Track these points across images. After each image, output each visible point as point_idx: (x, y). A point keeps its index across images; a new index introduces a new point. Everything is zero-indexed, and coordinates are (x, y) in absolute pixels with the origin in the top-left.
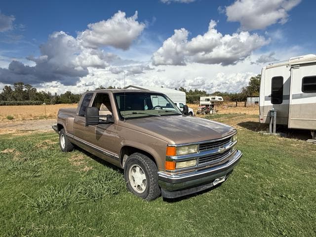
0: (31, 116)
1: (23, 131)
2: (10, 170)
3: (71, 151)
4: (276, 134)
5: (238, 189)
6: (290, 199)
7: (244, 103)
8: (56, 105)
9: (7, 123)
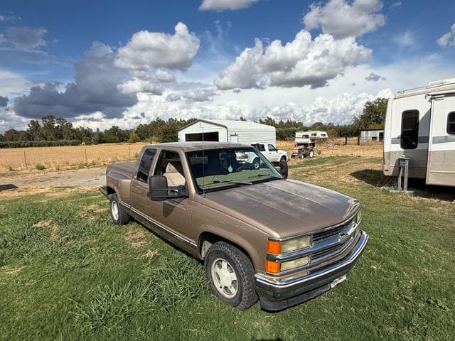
0: (67, 163)
1: (59, 189)
2: (48, 256)
3: (126, 223)
4: (408, 192)
5: (365, 289)
6: (441, 307)
7: (356, 138)
8: (99, 145)
9: (37, 175)
